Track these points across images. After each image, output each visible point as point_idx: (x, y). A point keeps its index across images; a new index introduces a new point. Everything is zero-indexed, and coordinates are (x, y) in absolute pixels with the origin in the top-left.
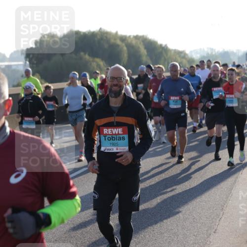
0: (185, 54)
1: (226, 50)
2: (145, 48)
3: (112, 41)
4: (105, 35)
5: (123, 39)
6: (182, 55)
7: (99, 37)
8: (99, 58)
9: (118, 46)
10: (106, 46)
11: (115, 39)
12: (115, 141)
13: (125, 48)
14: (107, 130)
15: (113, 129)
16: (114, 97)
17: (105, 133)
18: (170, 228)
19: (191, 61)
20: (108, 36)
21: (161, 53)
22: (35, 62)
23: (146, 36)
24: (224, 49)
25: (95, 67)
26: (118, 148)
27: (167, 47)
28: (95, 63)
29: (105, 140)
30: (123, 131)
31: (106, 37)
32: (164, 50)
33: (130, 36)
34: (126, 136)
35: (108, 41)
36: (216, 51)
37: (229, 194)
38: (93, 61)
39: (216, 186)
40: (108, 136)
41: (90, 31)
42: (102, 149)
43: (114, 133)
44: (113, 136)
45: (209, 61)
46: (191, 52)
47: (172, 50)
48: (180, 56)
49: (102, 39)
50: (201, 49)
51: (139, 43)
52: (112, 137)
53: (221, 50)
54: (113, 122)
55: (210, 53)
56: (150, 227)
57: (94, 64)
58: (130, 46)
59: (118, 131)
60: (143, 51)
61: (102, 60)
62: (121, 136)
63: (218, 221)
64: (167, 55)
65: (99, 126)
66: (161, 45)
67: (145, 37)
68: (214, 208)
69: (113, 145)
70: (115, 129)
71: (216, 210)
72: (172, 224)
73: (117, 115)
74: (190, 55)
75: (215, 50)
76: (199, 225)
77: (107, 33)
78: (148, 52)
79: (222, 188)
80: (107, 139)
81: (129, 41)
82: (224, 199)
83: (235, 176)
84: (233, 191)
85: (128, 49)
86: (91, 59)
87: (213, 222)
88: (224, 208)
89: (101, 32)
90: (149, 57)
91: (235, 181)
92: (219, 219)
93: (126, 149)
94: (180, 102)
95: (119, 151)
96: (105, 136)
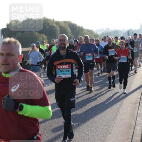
1: (116, 29)
2: (70, 28)
3: (51, 24)
4: (47, 21)
5: (57, 23)
6: (91, 32)
8: (44, 34)
9: (54, 27)
10: (48, 27)
11: (53, 23)
12: (64, 72)
13: (58, 28)
14: (60, 66)
15: (63, 66)
16: (62, 50)
17: (59, 68)
18: (84, 131)
19: (96, 36)
20: (49, 22)
21: (79, 31)
24: (115, 29)
25: (41, 39)
26: (66, 76)
27: (82, 28)
29: (59, 71)
31: (48, 22)
32: (81, 29)
33: (61, 22)
34: (70, 70)
35: (48, 24)
36: (111, 30)
37: (118, 112)
38: (40, 36)
39: (110, 107)
40: (61, 69)
43: (64, 68)
46: (96, 30)
47: (86, 29)
48: (90, 33)
49: (45, 23)
50: (102, 29)
51: (66, 25)
52: (63, 70)
53: (113, 30)
54: (63, 62)
55: (107, 31)
57: (41, 38)
58: (61, 27)
59: (66, 67)
60: (69, 30)
61: (45, 35)
63: (111, 127)
64: (82, 32)
65: (56, 65)
66: (79, 27)
67: (70, 22)
68: (109, 119)
69: (63, 74)
70: (65, 66)
72: (85, 129)
73: (65, 59)
74: (95, 33)
76: (101, 130)
78: (71, 30)
79: (114, 108)
80: (60, 71)
81: (61, 24)
82: (115, 115)
83: (122, 101)
84: (120, 110)
85: (60, 29)
86: (39, 35)
87: (108, 128)
88: (115, 120)
89: (45, 19)
90: (72, 34)
91: (121, 104)
92: (112, 126)
93: (70, 76)
94: (92, 56)
95: (66, 77)
96: (59, 70)
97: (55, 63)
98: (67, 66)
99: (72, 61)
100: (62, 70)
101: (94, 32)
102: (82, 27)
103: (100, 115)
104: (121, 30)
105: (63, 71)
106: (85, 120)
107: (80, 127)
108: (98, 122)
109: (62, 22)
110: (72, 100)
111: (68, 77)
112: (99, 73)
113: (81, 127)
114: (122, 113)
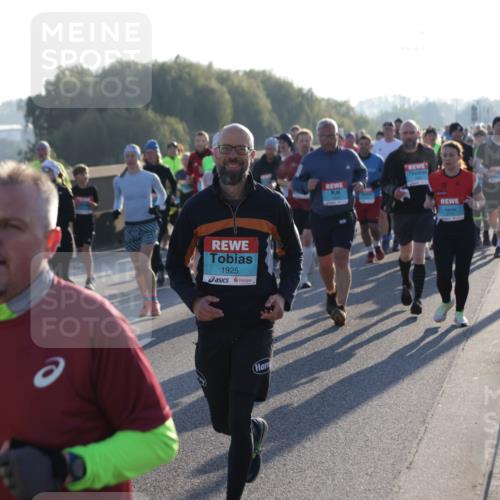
0: (349, 109)
1: (431, 100)
2: (268, 96)
3: (202, 82)
4: (187, 70)
5: (224, 78)
6: (344, 109)
7: (173, 74)
8: (176, 116)
9: (213, 91)
10: (189, 92)
11: (207, 79)
12: (233, 265)
13: (227, 97)
14: (218, 242)
15: (231, 242)
16: (230, 184)
17: (214, 248)
18: (318, 459)
19: (362, 122)
20: (193, 73)
21: (301, 105)
22: (46, 125)
23: (270, 73)
24: (427, 99)
25: (167, 134)
26: (238, 278)
27: (312, 95)
28: (166, 127)
29: (214, 261)
30: (250, 245)
31: (189, 74)
32: (306, 99)
33: (237, 72)
34: (255, 256)
35: (192, 81)
36: (412, 102)
37: (438, 390)
38: (163, 123)
39: (411, 374)
40: (220, 254)
41: (156, 61)
42: (206, 278)
43: (232, 249)
44: (230, 254)
45: (399, 121)
46: (361, 103)
47: (323, 99)
48: (338, 113)
49: (180, 78)
50: (380, 98)
51: (255, 85)
52: (229, 257)
53: (421, 100)
54: (232, 228)
55: (399, 106)
56: (277, 458)
57: (165, 130)
58: (237, 93)
59: (242, 244)
60: (264, 103)
61: (182, 120)
62: (246, 255)
63: (415, 445)
64: (312, 110)
65: (203, 237)
66: (300, 90)
67: (267, 73)
68: (406, 418)
69: (229, 271)
70: (235, 242)
71: (411, 422)
72: (322, 451)
73: (239, 216)
74: (358, 110)
75: (409, 99)
76: (377, 453)
77: (191, 66)
78: (273, 103)
79: (423, 378)
80: (216, 260)
81: (236, 81)
82: (427, 401)
83: (450, 354)
84: (445, 385)
85: (233, 98)
86: (159, 119)
87: (405, 447)
88: (428, 420)
89: (179, 65)
90: (275, 115)
91: (450, 365)
92: (417, 441)
93: (252, 280)
94: (344, 192)
95: (238, 284)
96: (214, 255)
97: (203, 230)
98: (244, 244)
99: (263, 225)
100: (225, 255)
101: (353, 109)
102: (310, 90)
103: (376, 402)
104: (449, 102)
105: (228, 259)
106: (321, 420)
107: (303, 443)
108: (367, 427)
109: (241, 74)
110: (258, 367)
111: (245, 284)
112: (371, 255)
113: (308, 444)
114: (454, 394)
